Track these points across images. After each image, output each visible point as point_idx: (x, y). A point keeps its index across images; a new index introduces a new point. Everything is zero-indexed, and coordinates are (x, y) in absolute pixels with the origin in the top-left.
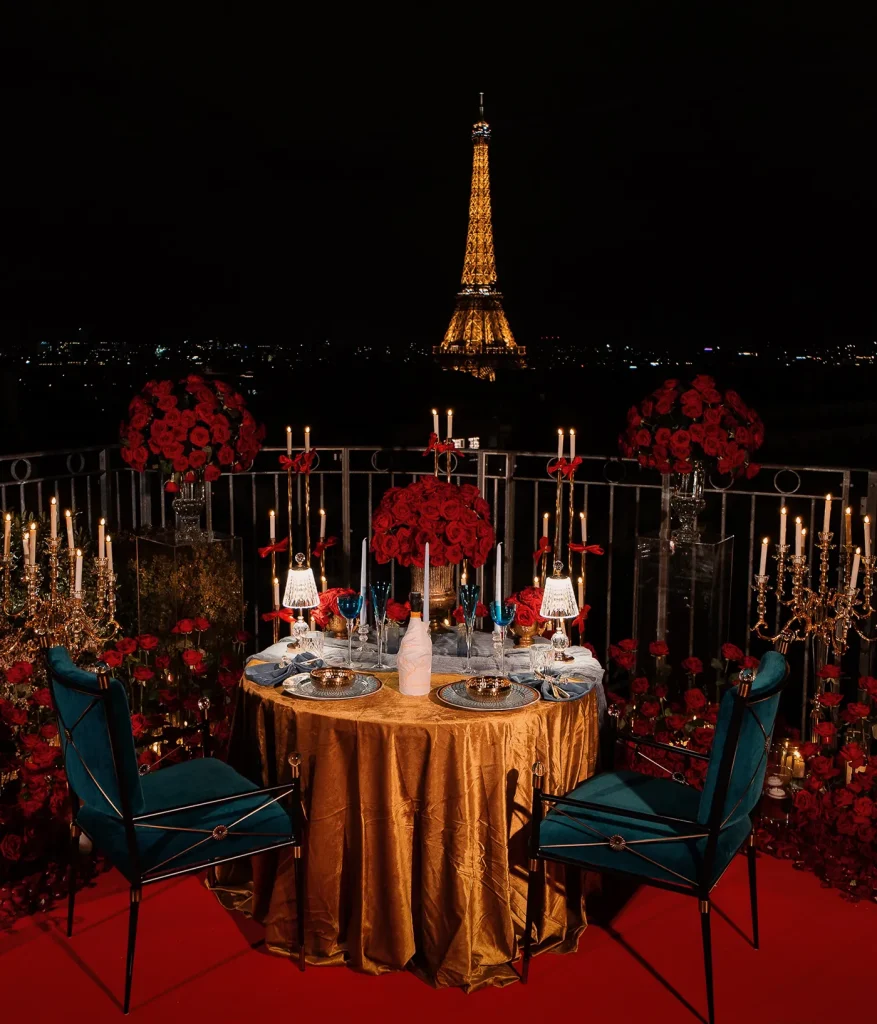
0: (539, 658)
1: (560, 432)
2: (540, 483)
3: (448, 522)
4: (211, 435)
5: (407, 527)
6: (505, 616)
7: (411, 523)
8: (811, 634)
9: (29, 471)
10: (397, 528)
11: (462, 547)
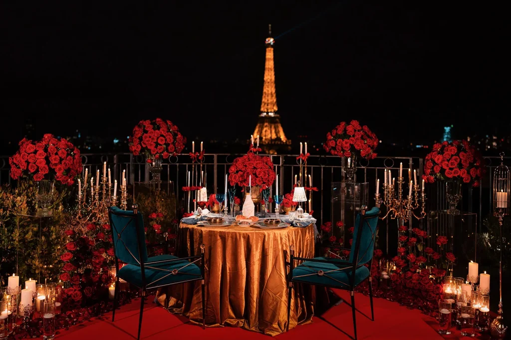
0: (292, 216)
1: (301, 143)
2: (294, 167)
3: (257, 169)
4: (166, 140)
5: (242, 171)
6: (280, 200)
7: (243, 169)
8: (397, 216)
9: (87, 161)
10: (237, 172)
11: (262, 178)
